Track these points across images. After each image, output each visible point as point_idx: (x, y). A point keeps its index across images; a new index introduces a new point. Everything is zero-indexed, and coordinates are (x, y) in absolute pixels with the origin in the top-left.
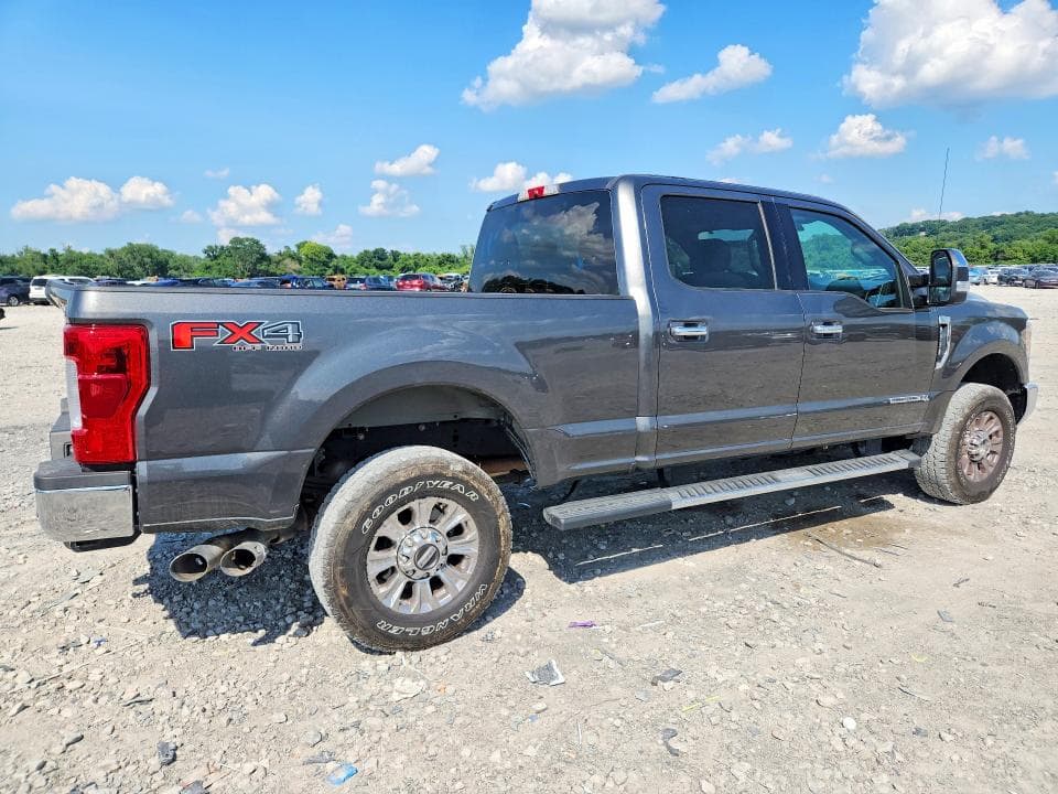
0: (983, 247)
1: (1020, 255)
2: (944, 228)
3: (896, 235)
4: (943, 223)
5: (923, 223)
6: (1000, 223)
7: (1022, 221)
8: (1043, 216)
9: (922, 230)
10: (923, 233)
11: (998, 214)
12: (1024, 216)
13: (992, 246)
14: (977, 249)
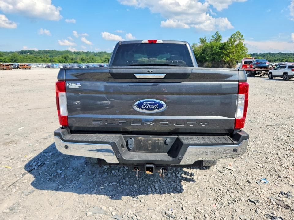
0: (47, 58)
1: (56, 61)
2: (34, 52)
3: (21, 53)
4: (34, 51)
5: (28, 50)
6: (49, 52)
7: (54, 52)
8: (58, 51)
9: (28, 52)
10: (29, 54)
11: (48, 50)
12: (54, 51)
13: (49, 58)
14: (46, 59)
